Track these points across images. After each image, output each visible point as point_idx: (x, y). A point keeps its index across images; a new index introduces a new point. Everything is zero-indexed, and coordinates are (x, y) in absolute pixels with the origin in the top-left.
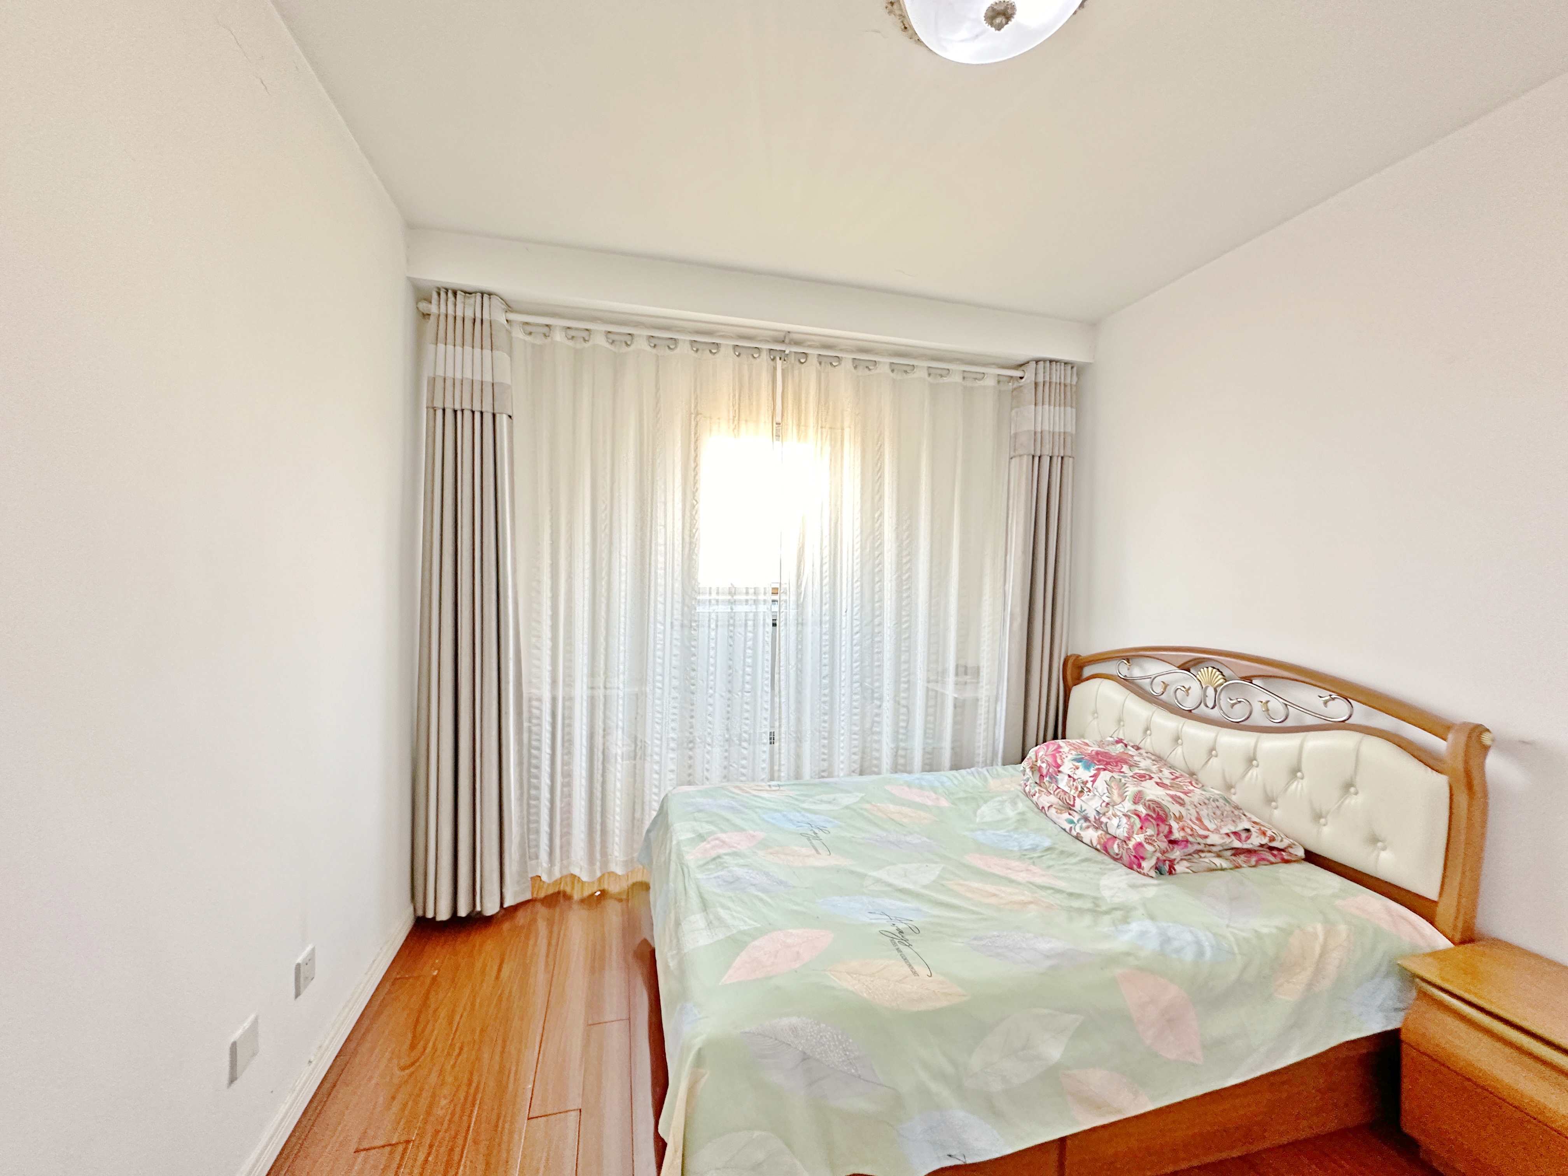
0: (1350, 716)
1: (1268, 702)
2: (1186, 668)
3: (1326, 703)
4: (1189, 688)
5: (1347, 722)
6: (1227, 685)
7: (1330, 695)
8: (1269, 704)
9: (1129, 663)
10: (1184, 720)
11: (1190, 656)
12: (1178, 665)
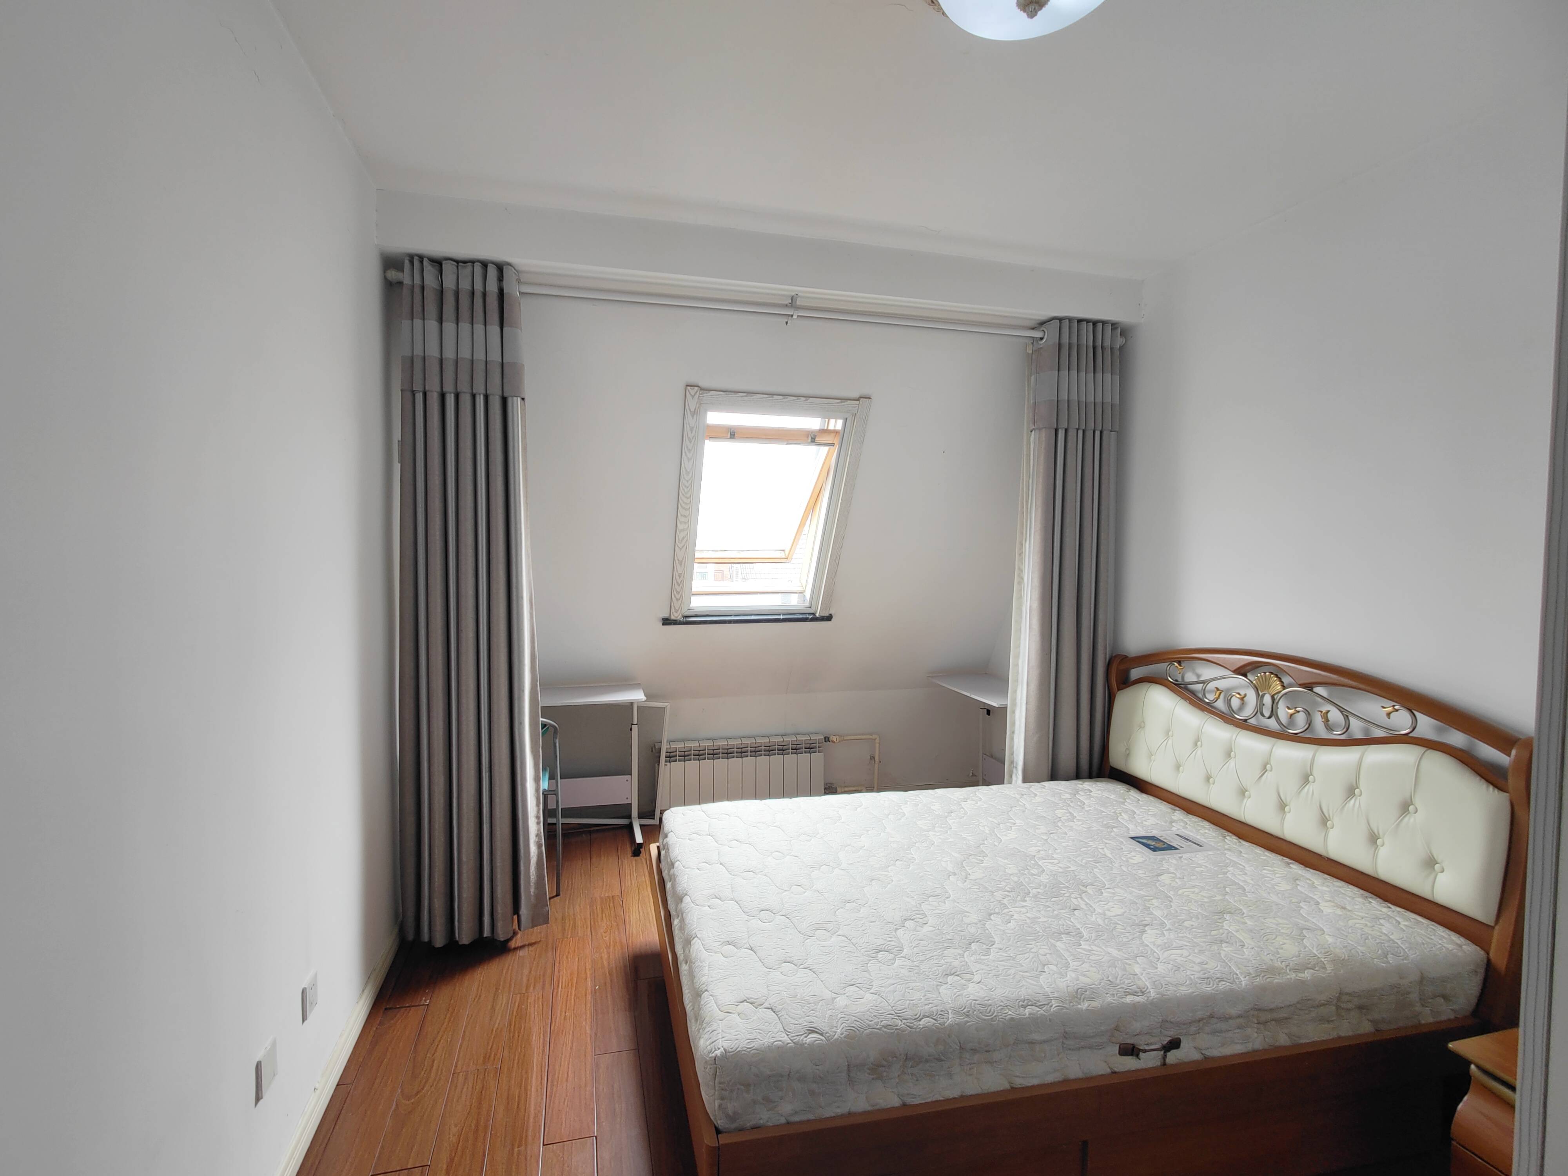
0: (1414, 729)
1: (1328, 712)
2: (1242, 672)
3: (1389, 714)
4: (1245, 695)
5: (1411, 735)
6: (1286, 694)
7: (1394, 706)
8: (1329, 714)
9: (1180, 666)
10: (1239, 730)
11: (1247, 660)
12: (1233, 670)
